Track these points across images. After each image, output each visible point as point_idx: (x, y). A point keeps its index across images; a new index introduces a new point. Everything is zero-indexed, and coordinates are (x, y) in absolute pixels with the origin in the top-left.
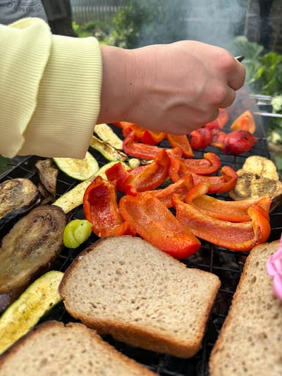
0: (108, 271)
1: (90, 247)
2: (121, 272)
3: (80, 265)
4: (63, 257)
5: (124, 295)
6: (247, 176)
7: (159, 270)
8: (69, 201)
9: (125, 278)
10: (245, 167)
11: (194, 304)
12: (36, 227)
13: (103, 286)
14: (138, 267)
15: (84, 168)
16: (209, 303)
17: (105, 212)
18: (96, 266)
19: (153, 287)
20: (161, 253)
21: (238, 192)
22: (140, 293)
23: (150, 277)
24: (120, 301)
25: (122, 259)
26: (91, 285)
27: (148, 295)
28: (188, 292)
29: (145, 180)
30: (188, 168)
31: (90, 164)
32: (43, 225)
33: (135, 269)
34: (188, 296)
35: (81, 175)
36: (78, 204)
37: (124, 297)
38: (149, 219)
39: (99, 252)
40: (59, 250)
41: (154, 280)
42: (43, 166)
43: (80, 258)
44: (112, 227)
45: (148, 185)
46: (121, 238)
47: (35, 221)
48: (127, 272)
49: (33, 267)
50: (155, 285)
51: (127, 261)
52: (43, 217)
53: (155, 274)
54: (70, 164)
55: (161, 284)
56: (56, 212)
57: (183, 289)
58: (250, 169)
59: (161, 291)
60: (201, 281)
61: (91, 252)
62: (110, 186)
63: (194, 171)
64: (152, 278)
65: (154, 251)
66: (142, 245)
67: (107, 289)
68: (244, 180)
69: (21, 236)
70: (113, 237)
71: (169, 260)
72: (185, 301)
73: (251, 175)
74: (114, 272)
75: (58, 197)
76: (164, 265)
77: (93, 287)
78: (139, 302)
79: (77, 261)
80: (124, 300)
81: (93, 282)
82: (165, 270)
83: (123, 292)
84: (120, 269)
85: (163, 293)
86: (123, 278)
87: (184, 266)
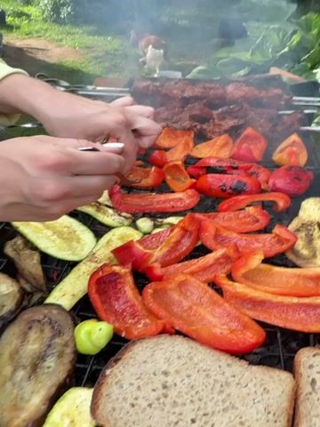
0: (150, 386)
1: (117, 356)
2: (168, 384)
3: (109, 380)
4: (82, 366)
5: (181, 414)
6: (306, 226)
7: (216, 375)
8: (67, 293)
9: (176, 393)
10: (301, 213)
11: (271, 416)
12: (33, 335)
13: (150, 405)
14: (189, 376)
15: (74, 244)
16: (289, 414)
17: (121, 301)
18: (133, 381)
19: (213, 398)
20: (213, 352)
21: (298, 252)
22: (199, 409)
23: (206, 387)
24: (177, 423)
25: (164, 368)
26: (133, 405)
27: (209, 410)
28: (259, 402)
29: (168, 251)
30: (225, 228)
31: (81, 236)
32: (42, 331)
33: (186, 381)
34: (261, 407)
35: (73, 254)
36: (80, 295)
37: (181, 417)
38: (186, 304)
39: (131, 361)
40: (73, 359)
41: (212, 389)
42: (15, 250)
43: (108, 372)
44: (138, 322)
45: (173, 256)
46: (155, 340)
47: (30, 328)
48: (175, 385)
49: (46, 388)
50: (215, 395)
51: (172, 370)
52: (39, 321)
53: (212, 381)
54: (54, 241)
55: (221, 392)
56: (55, 312)
57: (251, 397)
58: (310, 216)
59: (224, 401)
60: (271, 383)
61: (120, 363)
62: (123, 271)
63: (233, 230)
64: (210, 387)
65: (203, 351)
66: (187, 346)
67: (155, 408)
68: (302, 234)
69: (17, 351)
70: (144, 339)
71: (225, 359)
72: (257, 413)
73: (311, 224)
74: (160, 386)
75: (50, 291)
76: (220, 367)
77: (136, 407)
78: (200, 420)
79: (105, 376)
80: (181, 420)
81: (135, 402)
82: (223, 374)
83: (177, 410)
84: (166, 382)
85: (227, 404)
86: (173, 393)
87: (244, 363)
